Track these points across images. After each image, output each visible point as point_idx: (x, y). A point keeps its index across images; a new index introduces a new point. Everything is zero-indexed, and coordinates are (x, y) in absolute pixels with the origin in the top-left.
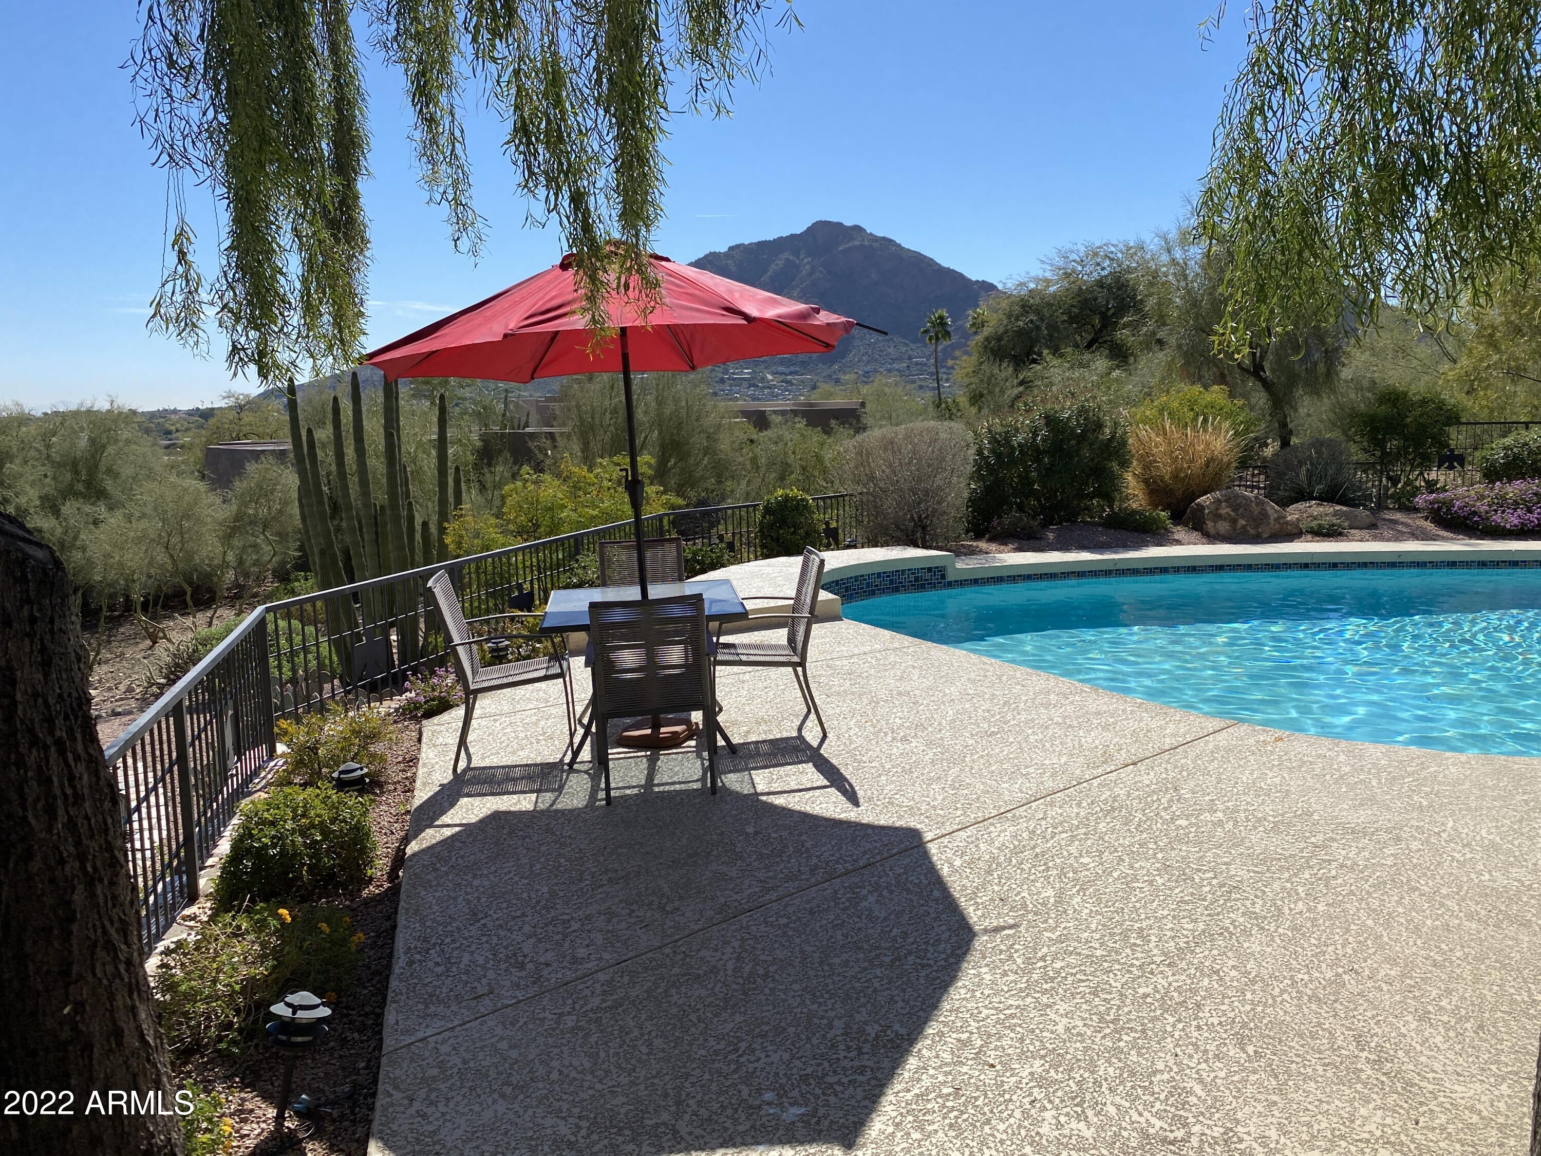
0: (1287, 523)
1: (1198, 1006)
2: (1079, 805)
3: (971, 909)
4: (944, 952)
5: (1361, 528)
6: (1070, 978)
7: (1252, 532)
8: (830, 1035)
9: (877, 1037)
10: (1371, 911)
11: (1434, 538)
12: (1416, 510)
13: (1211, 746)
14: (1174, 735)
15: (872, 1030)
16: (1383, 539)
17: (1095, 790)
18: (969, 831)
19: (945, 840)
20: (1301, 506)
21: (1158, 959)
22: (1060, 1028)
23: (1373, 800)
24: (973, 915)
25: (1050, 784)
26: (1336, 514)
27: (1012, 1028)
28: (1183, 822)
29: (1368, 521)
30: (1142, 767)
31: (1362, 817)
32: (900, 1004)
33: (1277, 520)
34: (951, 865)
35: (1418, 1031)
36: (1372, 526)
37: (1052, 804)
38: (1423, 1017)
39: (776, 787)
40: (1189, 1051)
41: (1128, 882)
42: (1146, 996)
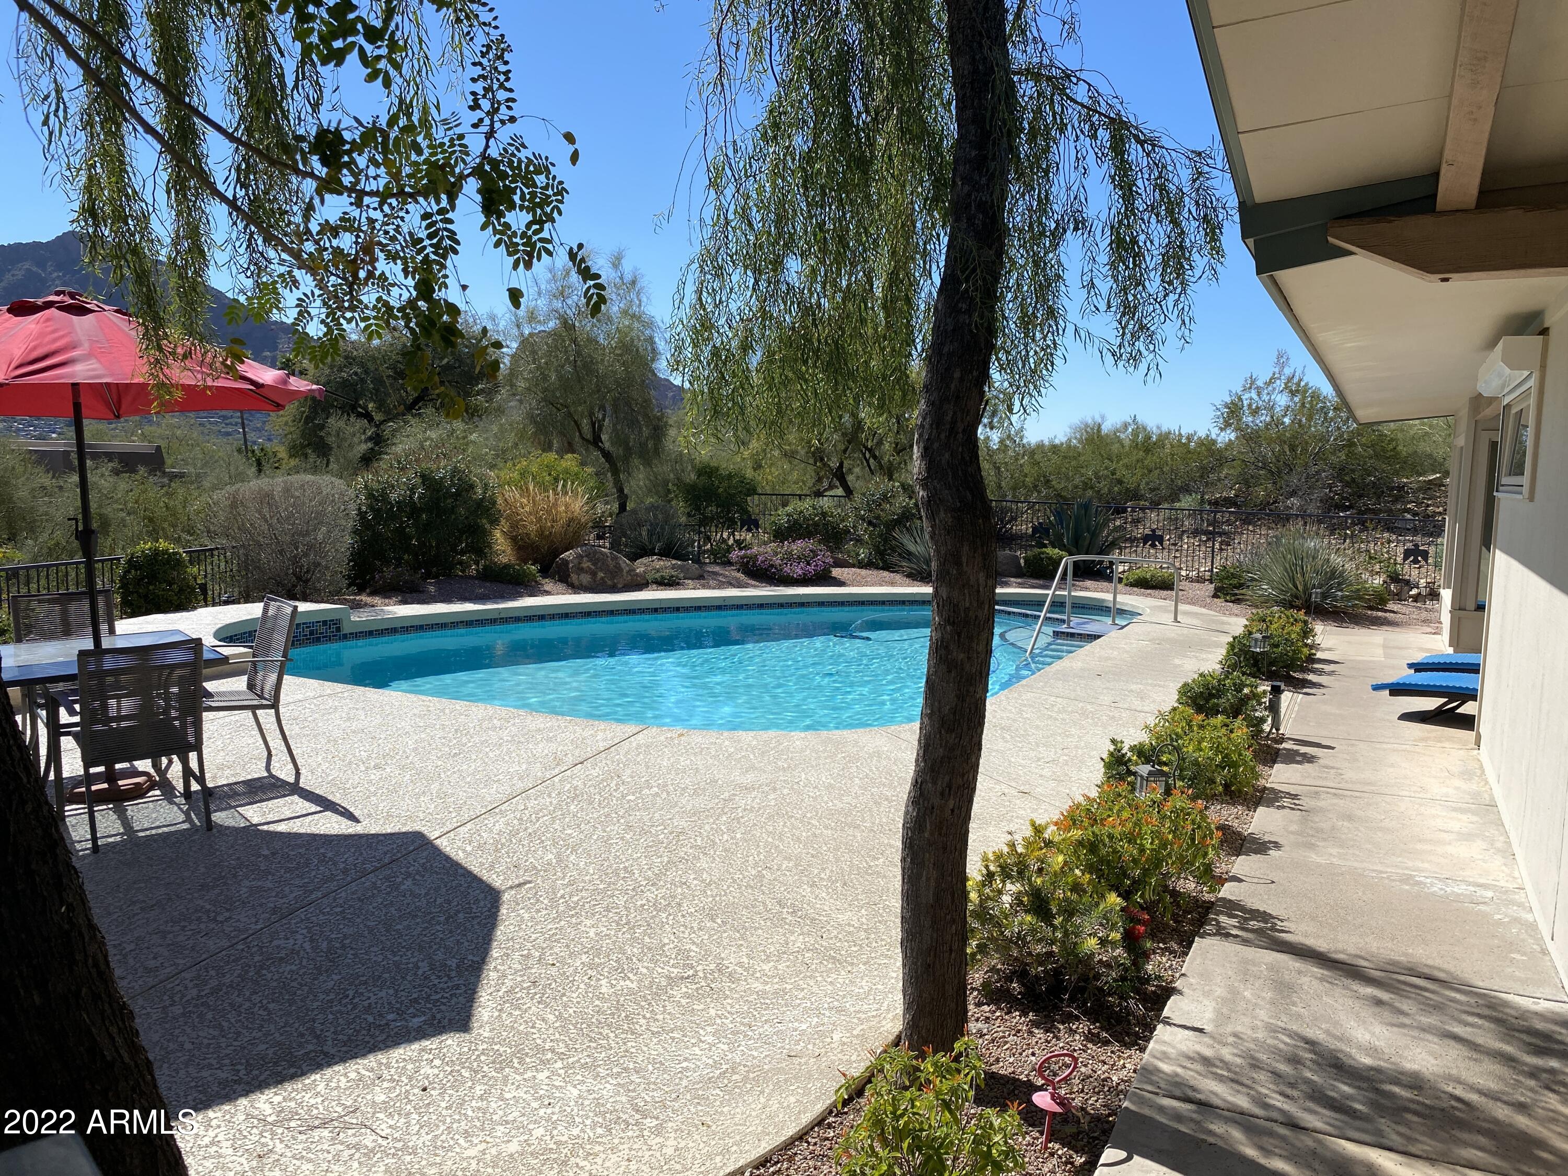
0: (637, 575)
1: (679, 905)
2: (549, 796)
3: (494, 876)
4: (485, 906)
5: (692, 579)
6: (587, 906)
7: (609, 583)
8: (420, 972)
9: (458, 966)
10: (769, 833)
11: (746, 586)
12: (729, 563)
13: (634, 745)
14: (605, 740)
15: (453, 963)
16: (710, 588)
17: (558, 785)
18: (469, 826)
19: (452, 834)
20: (644, 560)
21: (644, 883)
22: (592, 934)
23: (753, 768)
24: (496, 881)
25: (520, 786)
26: (673, 567)
27: (558, 941)
28: (631, 797)
29: (697, 573)
30: (588, 764)
31: (750, 778)
32: (466, 944)
33: (628, 572)
34: (464, 851)
35: (812, 893)
36: (701, 577)
37: (528, 798)
38: (813, 885)
39: (270, 818)
40: (682, 929)
41: (606, 841)
42: (643, 906)
